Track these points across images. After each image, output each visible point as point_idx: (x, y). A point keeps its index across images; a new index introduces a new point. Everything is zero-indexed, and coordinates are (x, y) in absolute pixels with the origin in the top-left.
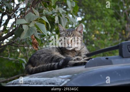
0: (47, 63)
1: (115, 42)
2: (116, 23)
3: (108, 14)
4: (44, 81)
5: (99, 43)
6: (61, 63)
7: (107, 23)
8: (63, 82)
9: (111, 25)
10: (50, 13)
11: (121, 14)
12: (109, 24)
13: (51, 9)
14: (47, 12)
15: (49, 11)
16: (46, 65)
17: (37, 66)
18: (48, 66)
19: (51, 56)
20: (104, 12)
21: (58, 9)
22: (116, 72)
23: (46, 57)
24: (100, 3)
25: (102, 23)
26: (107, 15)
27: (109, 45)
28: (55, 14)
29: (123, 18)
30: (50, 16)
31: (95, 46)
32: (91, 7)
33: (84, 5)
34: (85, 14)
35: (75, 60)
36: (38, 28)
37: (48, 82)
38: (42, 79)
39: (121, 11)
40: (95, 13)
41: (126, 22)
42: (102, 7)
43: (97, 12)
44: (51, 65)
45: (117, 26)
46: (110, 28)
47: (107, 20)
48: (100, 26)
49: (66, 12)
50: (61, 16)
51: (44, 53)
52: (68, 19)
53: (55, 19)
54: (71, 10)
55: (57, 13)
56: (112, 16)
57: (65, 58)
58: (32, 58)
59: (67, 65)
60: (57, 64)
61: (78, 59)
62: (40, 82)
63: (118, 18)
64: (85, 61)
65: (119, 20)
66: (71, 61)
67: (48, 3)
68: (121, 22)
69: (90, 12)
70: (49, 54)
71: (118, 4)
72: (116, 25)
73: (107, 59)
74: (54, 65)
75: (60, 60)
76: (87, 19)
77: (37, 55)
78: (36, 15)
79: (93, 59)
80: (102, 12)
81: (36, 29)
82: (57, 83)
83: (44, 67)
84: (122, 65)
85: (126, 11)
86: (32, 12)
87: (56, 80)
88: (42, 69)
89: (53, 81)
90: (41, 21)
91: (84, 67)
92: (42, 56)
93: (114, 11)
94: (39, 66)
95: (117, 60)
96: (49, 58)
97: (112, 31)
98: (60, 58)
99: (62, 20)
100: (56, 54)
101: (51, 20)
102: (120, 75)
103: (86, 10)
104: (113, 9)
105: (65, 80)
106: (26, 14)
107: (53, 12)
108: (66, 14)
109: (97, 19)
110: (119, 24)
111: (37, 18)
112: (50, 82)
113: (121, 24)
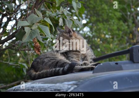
0: (51, 68)
1: (122, 46)
2: (123, 27)
3: (115, 17)
4: (49, 88)
5: (104, 47)
6: (66, 68)
7: (113, 26)
8: (70, 88)
9: (118, 28)
10: (54, 14)
11: (128, 16)
12: (115, 27)
13: (55, 11)
14: (51, 13)
15: (53, 13)
16: (49, 71)
17: (40, 71)
18: (52, 71)
19: (55, 61)
20: (110, 14)
21: (63, 10)
22: (127, 78)
23: (50, 61)
24: (107, 4)
25: (108, 26)
26: (113, 18)
27: (116, 49)
28: (59, 16)
29: (130, 21)
30: (54, 18)
31: (101, 50)
32: (97, 9)
33: (89, 7)
34: (90, 16)
35: (82, 65)
36: (41, 31)
37: (53, 88)
38: (46, 85)
39: (129, 13)
40: (101, 15)
41: (134, 25)
42: (109, 10)
43: (103, 15)
44: (56, 70)
45: (124, 30)
46: (117, 32)
47: (114, 23)
48: (107, 29)
49: (71, 14)
50: (66, 18)
51: (48, 57)
52: (73, 21)
53: (60, 21)
54: (77, 12)
55: (61, 15)
56: (119, 19)
57: (70, 63)
58: (35, 63)
59: (73, 70)
60: (62, 69)
61: (85, 64)
62: (44, 88)
63: (125, 21)
64: (92, 66)
65: (126, 24)
66: (77, 66)
67: (52, 4)
68: (128, 25)
69: (96, 15)
70: (53, 59)
71: (125, 6)
72: (123, 28)
73: (117, 64)
74: (59, 70)
75: (65, 65)
76: (92, 21)
77: (41, 59)
78: (38, 16)
79: (101, 64)
80: (108, 15)
81: (39, 31)
82: (63, 89)
83: (48, 72)
84: (133, 70)
85: (133, 14)
86: (35, 13)
87: (62, 87)
88: (46, 74)
89: (59, 87)
90: (44, 23)
91: (92, 72)
92: (46, 60)
93: (121, 14)
94: (42, 72)
95: (127, 65)
96: (53, 63)
97: (119, 35)
98: (65, 63)
99: (67, 23)
100: (60, 58)
101: (55, 22)
102: (131, 81)
103: (91, 12)
104: (120, 12)
105: (72, 86)
106: (28, 16)
107: (57, 14)
108: (70, 16)
109: (103, 22)
110: (126, 27)
111: (40, 20)
112: (55, 89)
113: (129, 28)
